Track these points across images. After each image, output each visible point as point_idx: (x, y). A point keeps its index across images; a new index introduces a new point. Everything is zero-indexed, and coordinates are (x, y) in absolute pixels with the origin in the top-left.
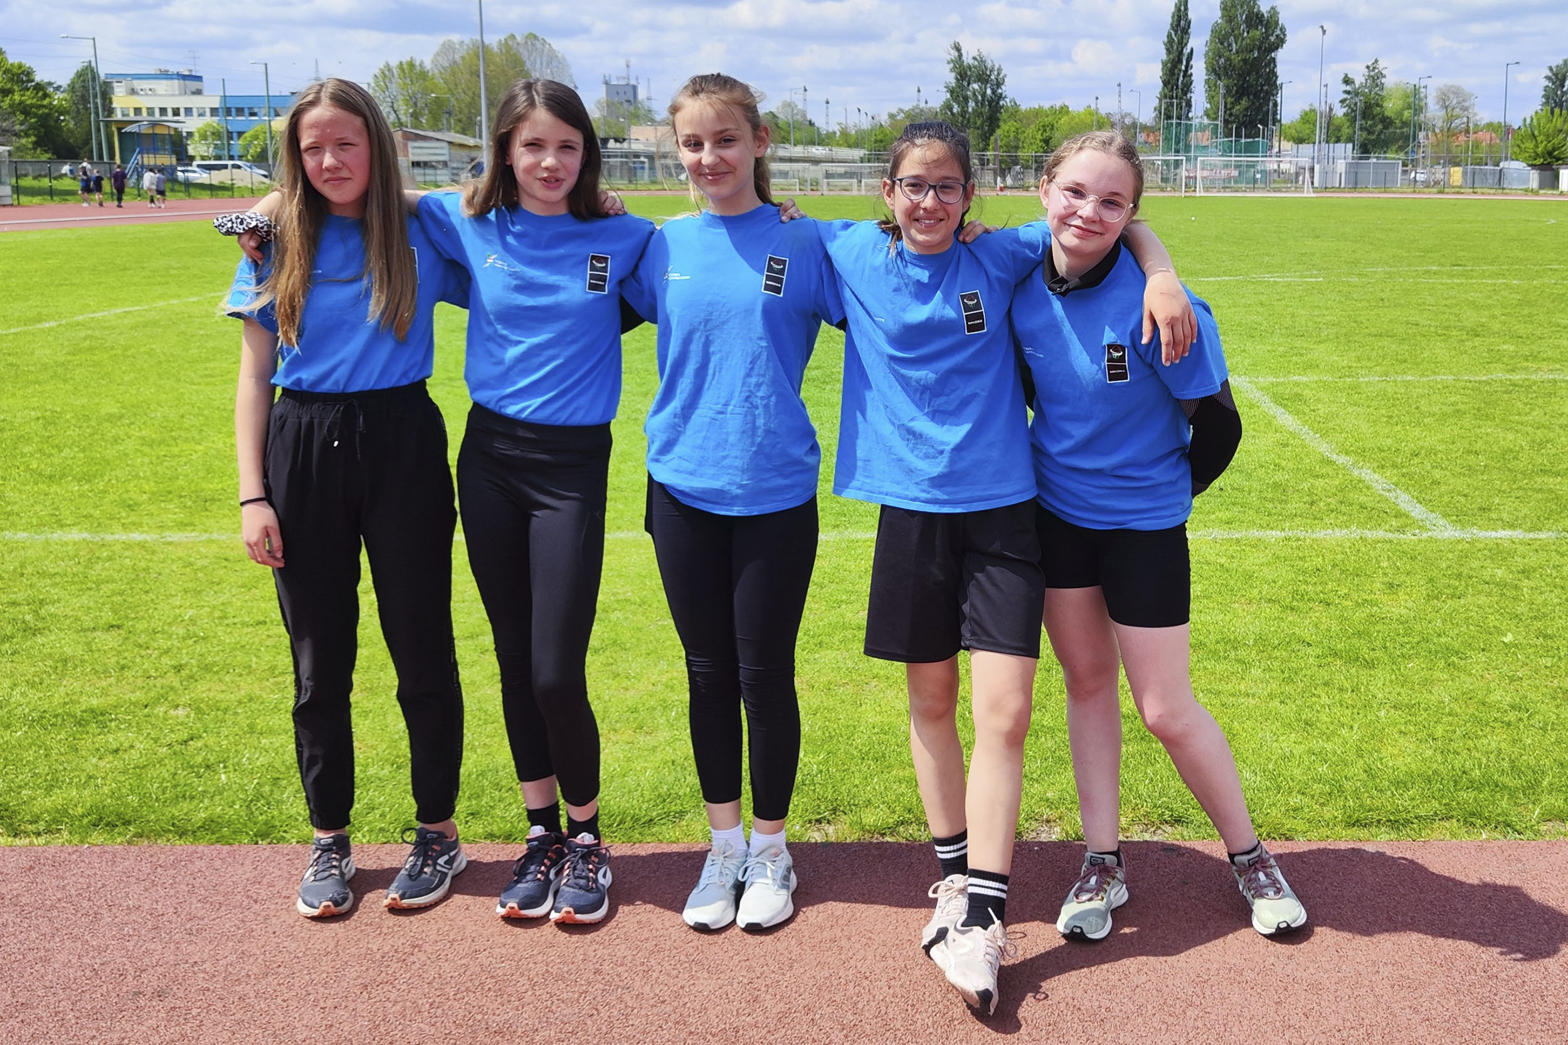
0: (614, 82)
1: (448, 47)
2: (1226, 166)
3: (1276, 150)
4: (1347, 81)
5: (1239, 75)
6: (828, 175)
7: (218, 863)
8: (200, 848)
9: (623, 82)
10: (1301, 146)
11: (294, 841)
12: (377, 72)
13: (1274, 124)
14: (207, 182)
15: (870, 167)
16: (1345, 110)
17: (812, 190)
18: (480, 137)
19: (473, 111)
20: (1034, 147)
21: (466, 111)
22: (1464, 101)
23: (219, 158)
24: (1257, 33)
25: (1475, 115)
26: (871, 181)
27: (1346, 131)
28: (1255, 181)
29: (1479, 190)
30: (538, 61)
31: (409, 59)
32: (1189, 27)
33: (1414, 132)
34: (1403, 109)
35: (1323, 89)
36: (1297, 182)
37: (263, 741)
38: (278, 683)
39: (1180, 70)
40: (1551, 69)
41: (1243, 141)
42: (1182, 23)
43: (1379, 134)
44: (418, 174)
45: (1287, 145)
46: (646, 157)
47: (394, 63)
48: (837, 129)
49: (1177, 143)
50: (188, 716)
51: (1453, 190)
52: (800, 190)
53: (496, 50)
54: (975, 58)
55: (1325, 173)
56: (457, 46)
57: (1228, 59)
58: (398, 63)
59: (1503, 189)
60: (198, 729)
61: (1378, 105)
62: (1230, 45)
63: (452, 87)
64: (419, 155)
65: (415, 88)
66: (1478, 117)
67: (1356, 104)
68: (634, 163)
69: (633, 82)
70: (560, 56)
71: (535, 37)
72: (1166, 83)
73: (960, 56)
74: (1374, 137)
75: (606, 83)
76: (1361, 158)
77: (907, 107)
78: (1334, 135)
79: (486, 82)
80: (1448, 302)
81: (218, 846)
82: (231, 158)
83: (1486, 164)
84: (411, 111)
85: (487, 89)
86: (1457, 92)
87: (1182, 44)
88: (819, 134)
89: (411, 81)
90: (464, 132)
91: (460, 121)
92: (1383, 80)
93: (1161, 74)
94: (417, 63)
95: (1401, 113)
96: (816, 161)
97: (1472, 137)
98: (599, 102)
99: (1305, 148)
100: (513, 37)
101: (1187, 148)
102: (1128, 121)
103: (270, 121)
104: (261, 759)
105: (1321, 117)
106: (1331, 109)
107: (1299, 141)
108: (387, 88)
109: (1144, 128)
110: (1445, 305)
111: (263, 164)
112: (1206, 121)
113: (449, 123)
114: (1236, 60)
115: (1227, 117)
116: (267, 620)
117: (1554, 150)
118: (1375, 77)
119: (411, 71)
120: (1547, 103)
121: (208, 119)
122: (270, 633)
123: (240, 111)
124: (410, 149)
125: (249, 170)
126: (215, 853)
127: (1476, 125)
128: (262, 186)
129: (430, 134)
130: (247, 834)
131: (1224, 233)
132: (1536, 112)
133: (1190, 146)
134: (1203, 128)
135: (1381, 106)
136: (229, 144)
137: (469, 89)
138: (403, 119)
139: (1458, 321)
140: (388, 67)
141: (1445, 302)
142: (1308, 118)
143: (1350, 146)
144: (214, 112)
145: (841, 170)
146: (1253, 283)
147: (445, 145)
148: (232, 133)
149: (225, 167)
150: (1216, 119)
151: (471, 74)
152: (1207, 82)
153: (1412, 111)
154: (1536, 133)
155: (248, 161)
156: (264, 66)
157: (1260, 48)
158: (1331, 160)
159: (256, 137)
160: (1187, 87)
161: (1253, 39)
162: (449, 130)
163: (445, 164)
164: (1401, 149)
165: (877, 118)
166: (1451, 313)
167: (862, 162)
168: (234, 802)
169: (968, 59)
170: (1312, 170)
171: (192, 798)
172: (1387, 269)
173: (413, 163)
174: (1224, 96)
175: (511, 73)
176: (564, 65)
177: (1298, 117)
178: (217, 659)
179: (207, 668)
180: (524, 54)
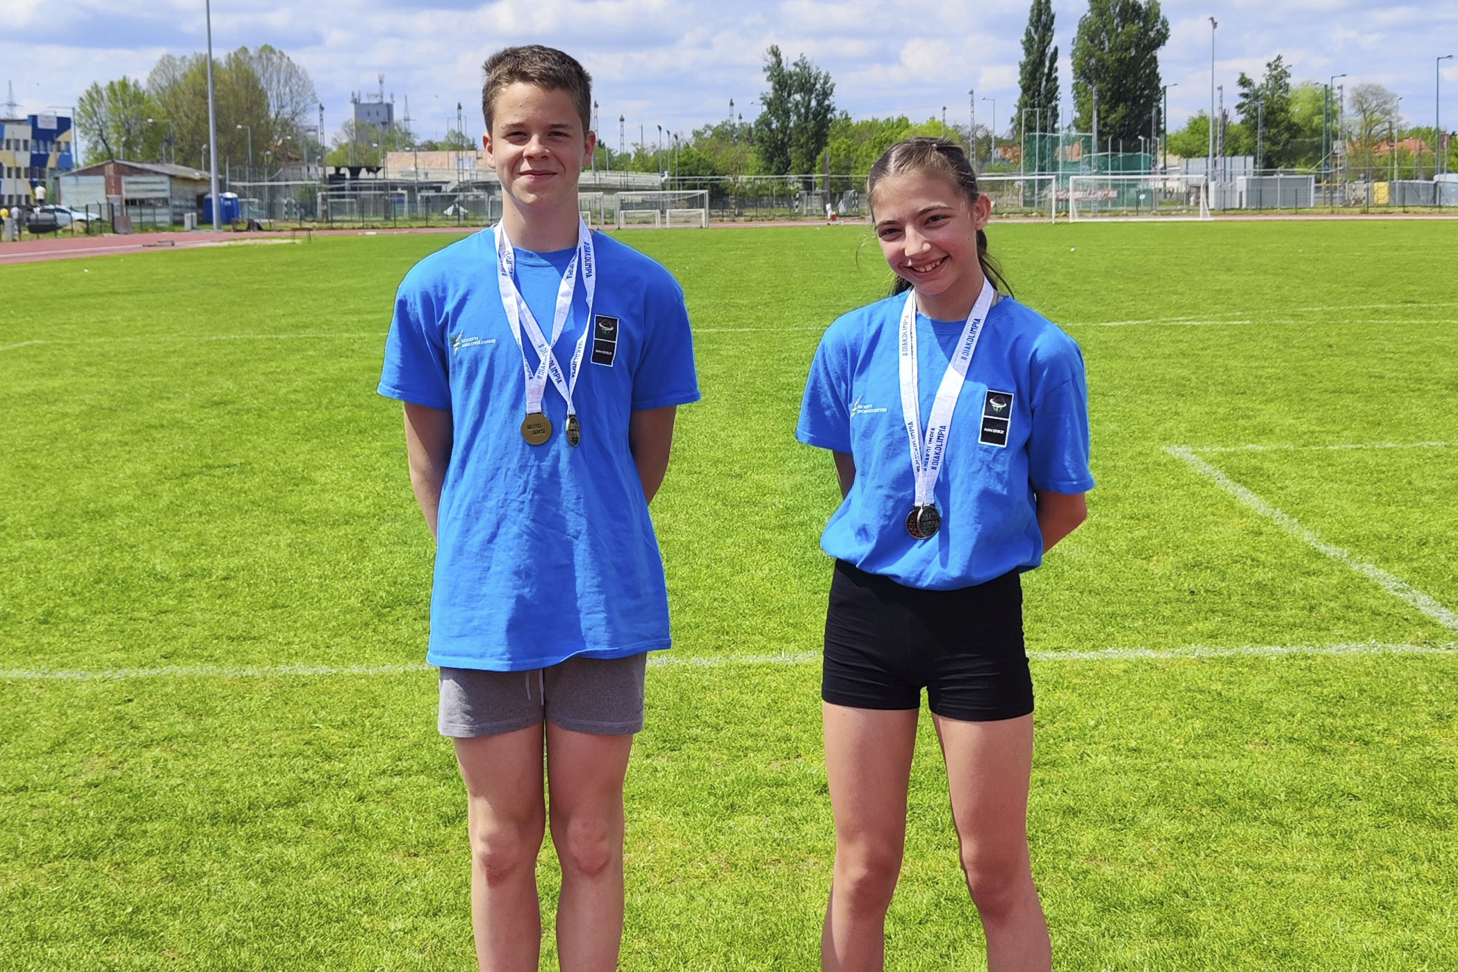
0: (364, 101)
1: (167, 62)
2: (1101, 186)
3: (1161, 165)
4: (1244, 82)
5: (1115, 78)
6: (625, 206)
9: (376, 101)
10: (1191, 160)
12: (83, 94)
13: (1158, 135)
15: (674, 195)
16: (1242, 117)
17: (606, 223)
18: (208, 169)
19: (197, 138)
21: (189, 138)
22: (1385, 103)
24: (1135, 27)
25: (1399, 119)
26: (674, 211)
27: (1245, 141)
28: (1138, 203)
29: (1410, 209)
30: (275, 79)
31: (121, 79)
32: (1052, 23)
33: (1328, 142)
34: (1313, 114)
35: (1216, 91)
36: (1188, 202)
39: (1043, 73)
41: (1121, 155)
42: (1044, 18)
43: (1285, 145)
44: (136, 215)
45: (1173, 160)
46: (403, 188)
47: (103, 84)
48: (631, 150)
49: (1042, 159)
51: (1379, 210)
53: (224, 65)
54: (796, 64)
55: (1222, 192)
56: (178, 63)
57: (1099, 60)
58: (108, 83)
59: (1440, 207)
61: (1282, 110)
62: (1102, 43)
63: (172, 110)
64: (135, 191)
65: (128, 112)
66: (1403, 122)
67: (1256, 109)
68: (392, 195)
69: (387, 100)
70: (300, 71)
71: (272, 51)
72: (1025, 90)
73: (779, 62)
74: (1279, 148)
75: (355, 102)
76: (1265, 174)
77: (715, 123)
78: (1231, 146)
79: (215, 105)
83: (1417, 178)
84: (124, 139)
85: (216, 112)
86: (1377, 92)
87: (1044, 41)
88: (611, 157)
89: (124, 103)
90: (186, 163)
91: (181, 150)
92: (1288, 80)
93: (1019, 78)
94: (131, 83)
95: (1310, 120)
96: (610, 190)
97: (1397, 145)
98: (346, 125)
99: (1197, 163)
100: (245, 50)
101: (1054, 166)
102: (980, 134)
105: (1215, 126)
106: (1225, 116)
107: (1188, 154)
108: (95, 114)
109: (1000, 142)
112: (1074, 133)
113: (169, 153)
114: (1110, 60)
115: (1101, 128)
118: (1278, 76)
119: (123, 92)
124: (124, 186)
127: (1400, 132)
129: (148, 166)
133: (1057, 163)
134: (1070, 141)
135: (1287, 112)
137: (193, 112)
138: (114, 149)
140: (96, 88)
142: (1198, 126)
143: (1250, 159)
145: (639, 199)
147: (165, 179)
150: (1088, 130)
151: (195, 94)
152: (1075, 86)
153: (1323, 117)
157: (1137, 46)
158: (1228, 177)
160: (1052, 94)
161: (1129, 36)
162: (169, 161)
163: (165, 202)
164: (1312, 161)
165: (680, 137)
167: (664, 189)
169: (788, 67)
170: (1207, 187)
172: (1326, 308)
173: (127, 201)
174: (1098, 101)
175: (243, 93)
176: (305, 85)
177: (1185, 125)
180: (258, 70)
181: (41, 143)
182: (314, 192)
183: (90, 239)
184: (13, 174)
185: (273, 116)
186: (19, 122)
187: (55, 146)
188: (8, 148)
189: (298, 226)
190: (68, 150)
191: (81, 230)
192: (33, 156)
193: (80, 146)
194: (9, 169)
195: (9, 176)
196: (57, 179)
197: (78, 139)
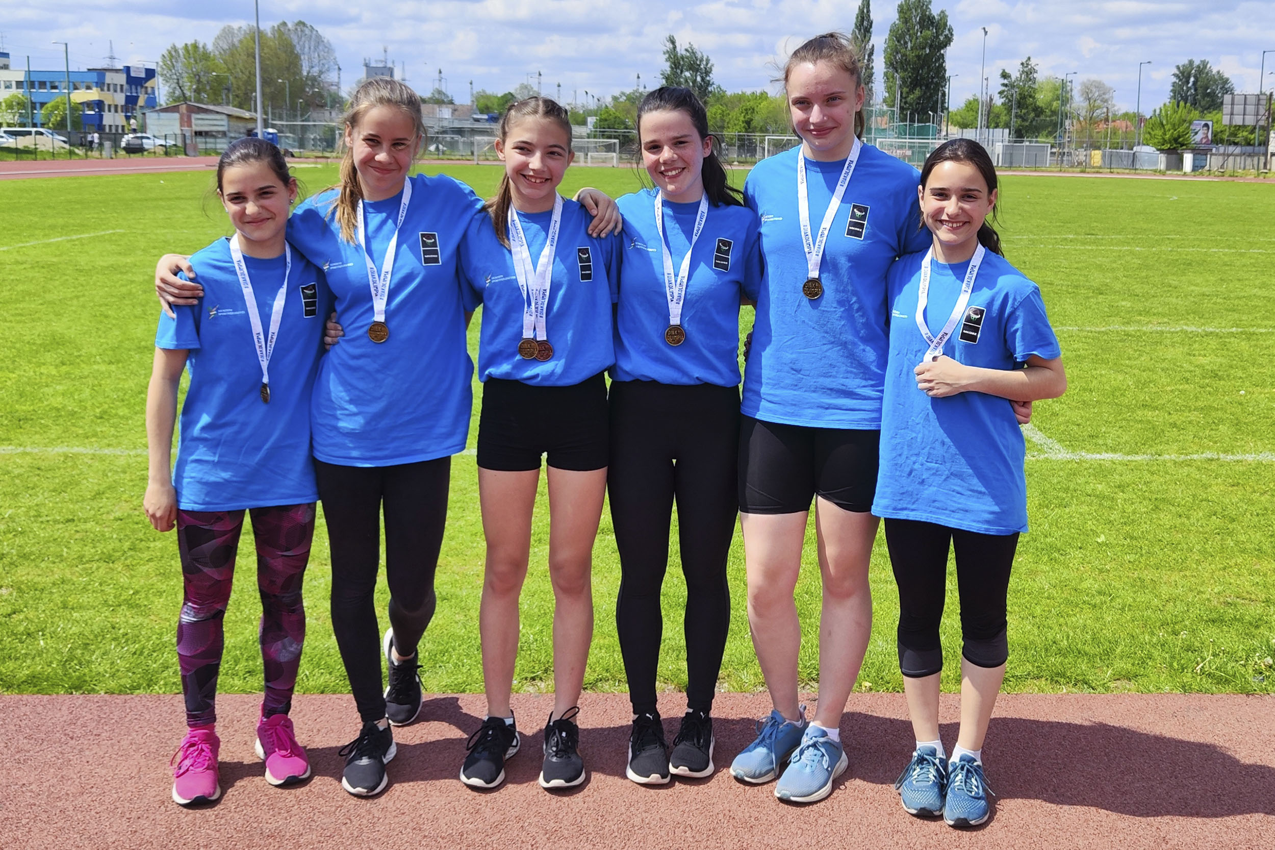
0: (373, 64)
1: (227, 32)
2: (901, 147)
3: (944, 133)
4: (1005, 75)
5: (913, 69)
7: (40, 709)
8: (25, 697)
9: (381, 65)
10: (965, 130)
11: (102, 693)
12: (165, 52)
13: (942, 112)
14: (13, 146)
15: (596, 143)
16: (1003, 100)
18: (256, 111)
19: (249, 88)
20: (738, 127)
21: (243, 88)
22: (1104, 94)
23: (24, 125)
24: (929, 33)
25: (1114, 106)
26: (595, 154)
27: (1004, 118)
29: (1115, 170)
30: (307, 46)
31: (193, 42)
32: (871, 27)
33: (1062, 120)
34: (1053, 100)
35: (985, 82)
37: (75, 615)
38: (85, 569)
40: (1178, 67)
41: (916, 125)
42: (865, 23)
43: (1031, 122)
44: (202, 143)
45: (952, 129)
47: (180, 45)
50: (11, 594)
51: (1093, 170)
53: (269, 35)
54: (686, 50)
56: (236, 31)
57: (904, 55)
58: (183, 45)
59: (1136, 169)
60: (19, 605)
61: (1030, 96)
62: (906, 43)
63: (231, 66)
64: (202, 125)
65: (199, 66)
66: (1116, 108)
67: (1012, 95)
69: (390, 65)
70: (325, 41)
71: (304, 24)
73: (675, 48)
74: (1027, 124)
75: (367, 65)
76: (1016, 142)
77: (628, 91)
78: (993, 121)
79: (261, 63)
80: (1080, 265)
81: (40, 696)
82: (35, 125)
83: (1122, 148)
84: (194, 87)
85: (261, 69)
86: (1099, 85)
87: (866, 40)
89: (195, 61)
90: (240, 106)
91: (237, 96)
92: (1035, 75)
94: (201, 46)
95: (1050, 104)
97: (1111, 125)
99: (969, 133)
100: (284, 24)
103: (69, 93)
104: (74, 628)
105: (982, 106)
106: (991, 99)
108: (174, 67)
110: (1077, 268)
111: (63, 132)
112: (885, 108)
113: (228, 97)
114: (911, 55)
115: (902, 104)
116: (76, 518)
117: (1179, 137)
118: (1028, 72)
119: (194, 52)
120: (1174, 97)
121: (14, 91)
122: (78, 529)
123: (42, 84)
124: (193, 121)
125: (50, 136)
126: (37, 701)
127: (1114, 115)
128: (62, 150)
129: (211, 107)
130: (63, 686)
132: (1165, 105)
133: (870, 129)
134: (882, 114)
135: (1034, 98)
136: (33, 114)
137: (246, 69)
138: (188, 94)
139: (1087, 281)
140: (174, 48)
141: (1076, 265)
142: (971, 106)
143: (1007, 131)
144: (19, 84)
147: (224, 117)
148: (35, 103)
149: (29, 133)
150: (893, 106)
151: (248, 55)
152: (886, 74)
153: (1059, 102)
154: (1164, 122)
155: (50, 128)
156: (64, 46)
157: (931, 46)
158: (990, 143)
159: (56, 108)
160: (869, 79)
161: (925, 39)
162: (228, 104)
163: (224, 134)
164: (1050, 134)
165: (602, 100)
166: (1080, 275)
167: (588, 138)
168: (51, 662)
169: (681, 50)
171: (17, 659)
172: (1031, 236)
173: (196, 133)
174: (901, 87)
175: (283, 56)
176: (329, 49)
177: (963, 105)
178: (34, 549)
179: (25, 557)
180: (295, 39)
181: (133, 87)
182: (334, 131)
183: (168, 159)
184: (113, 109)
185: (305, 73)
186: (117, 71)
187: (143, 90)
188: (109, 90)
189: (320, 154)
190: (154, 93)
191: (162, 153)
192: (127, 97)
193: (162, 90)
194: (109, 106)
195: (110, 111)
196: (144, 114)
197: (161, 86)
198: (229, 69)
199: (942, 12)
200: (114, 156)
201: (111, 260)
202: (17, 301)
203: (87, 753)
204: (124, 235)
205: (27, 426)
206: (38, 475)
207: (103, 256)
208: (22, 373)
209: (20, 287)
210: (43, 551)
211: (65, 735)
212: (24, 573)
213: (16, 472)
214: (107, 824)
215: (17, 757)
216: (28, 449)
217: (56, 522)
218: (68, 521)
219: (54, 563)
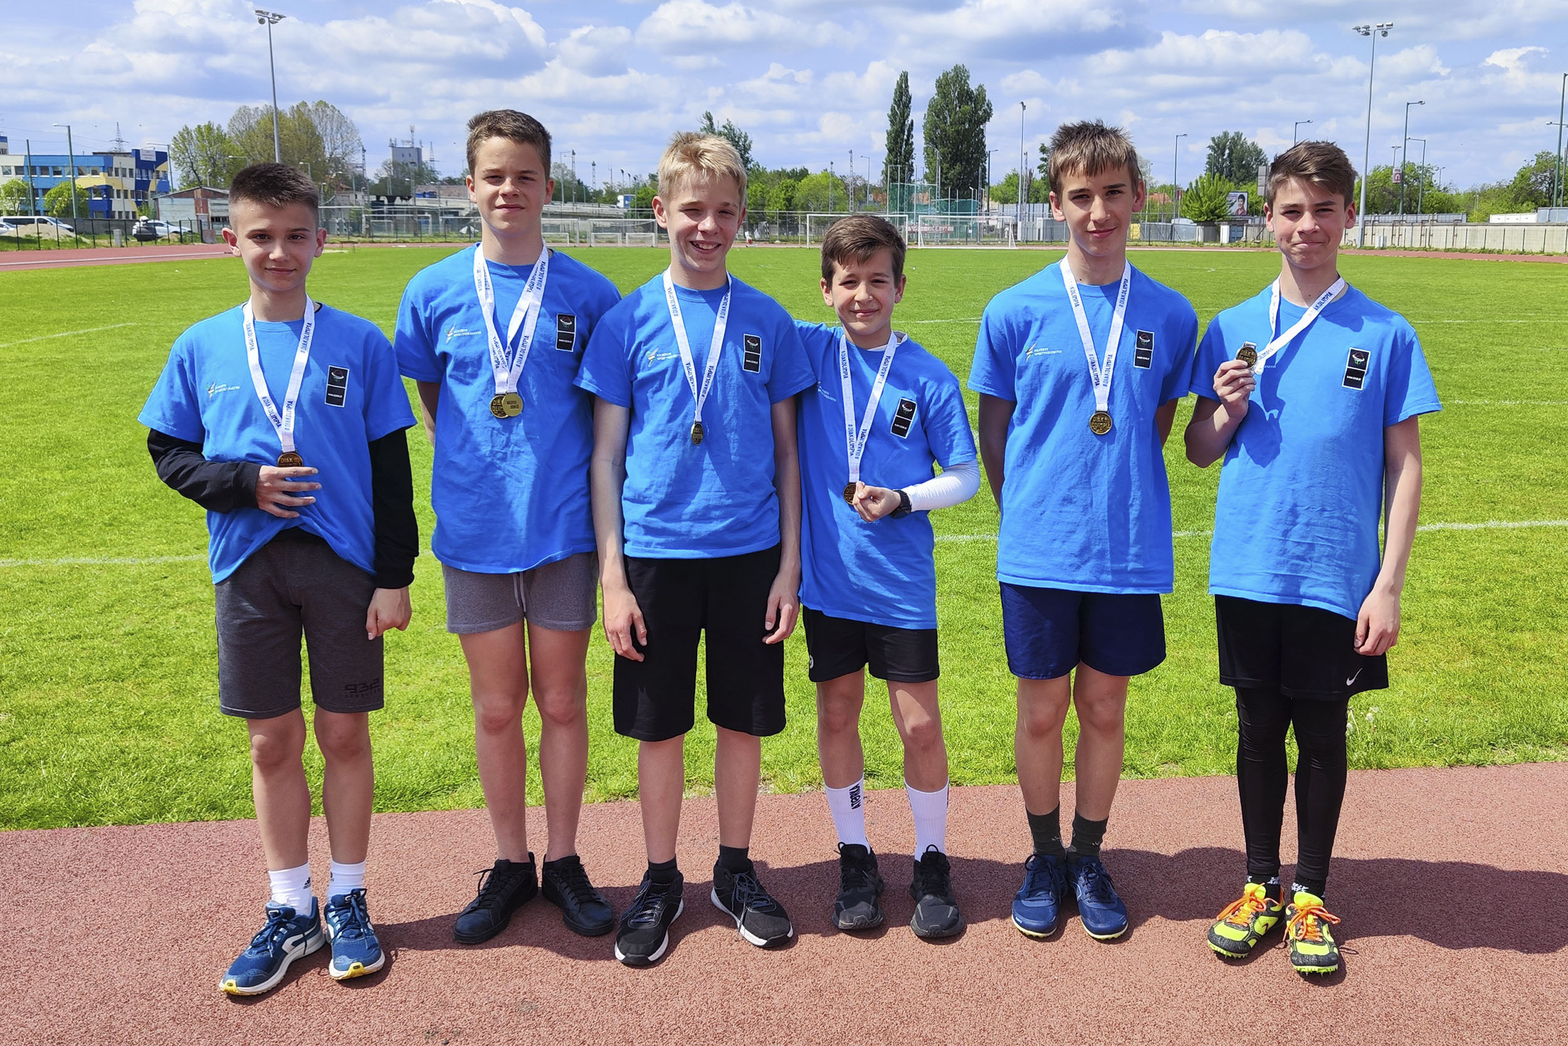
0: (399, 145)
1: (244, 113)
2: (943, 223)
3: (985, 209)
5: (953, 144)
6: (597, 229)
7: (41, 845)
8: (25, 832)
9: (408, 146)
10: (1005, 205)
11: (110, 823)
12: (176, 134)
13: (983, 187)
14: (14, 235)
15: (634, 223)
16: (1042, 175)
17: (582, 242)
20: (778, 205)
23: (26, 213)
24: (967, 108)
26: (633, 234)
28: (968, 235)
29: (1154, 243)
30: (329, 127)
31: (207, 123)
32: (910, 102)
35: (1025, 156)
36: (1003, 236)
37: (80, 740)
38: (92, 690)
39: (902, 139)
40: (1213, 139)
41: (957, 201)
42: (904, 98)
45: (994, 205)
46: (429, 213)
47: (192, 127)
48: (603, 187)
49: (902, 202)
50: (10, 720)
52: (571, 242)
53: (288, 115)
54: (724, 127)
55: (1025, 229)
56: (252, 112)
57: (943, 131)
58: (196, 126)
59: (1174, 242)
60: (19, 732)
62: (945, 118)
63: (249, 149)
65: (214, 149)
68: (419, 218)
69: (417, 145)
70: (348, 121)
71: (326, 105)
72: (890, 151)
73: (712, 124)
75: (392, 146)
78: (1033, 196)
79: (280, 145)
81: (41, 830)
82: (37, 213)
83: (1160, 221)
84: (209, 170)
85: (281, 151)
87: (904, 116)
88: (588, 193)
89: (209, 142)
93: (886, 142)
94: (215, 127)
96: (584, 216)
98: (385, 163)
99: (1010, 208)
100: (304, 104)
101: (910, 207)
102: (859, 183)
103: (74, 179)
104: (78, 755)
105: (1022, 181)
106: (1031, 174)
107: (1005, 201)
108: (186, 149)
109: (873, 188)
111: (69, 219)
112: (926, 184)
114: (951, 131)
115: (943, 180)
116: (82, 635)
117: (1216, 209)
119: (208, 134)
120: (1210, 169)
121: (13, 176)
122: (84, 646)
123: (44, 170)
124: (210, 206)
125: (55, 224)
126: (38, 836)
128: (68, 239)
130: (67, 818)
131: (939, 281)
132: (1201, 177)
133: (913, 205)
134: (923, 190)
136: (34, 201)
138: (203, 177)
140: (186, 130)
142: (1012, 180)
144: (19, 170)
145: (608, 224)
146: (961, 325)
148: (37, 189)
149: (32, 221)
150: (934, 182)
151: (266, 137)
152: (926, 150)
154: (1201, 195)
155: (54, 216)
156: (67, 129)
157: (970, 121)
158: (1031, 218)
159: (61, 194)
160: (909, 154)
161: (964, 114)
165: (639, 178)
167: (626, 218)
168: (54, 793)
169: (719, 128)
170: (1015, 226)
171: (16, 791)
173: (213, 219)
174: (941, 163)
175: (304, 137)
176: (352, 129)
177: (1003, 180)
178: (35, 670)
179: (26, 678)
180: (316, 120)
181: (144, 171)
182: (361, 215)
183: (183, 246)
184: (122, 195)
185: (328, 155)
186: (125, 154)
187: (154, 174)
188: (117, 175)
189: (346, 239)
190: (166, 178)
191: (176, 240)
192: (137, 181)
193: (175, 175)
194: (118, 191)
195: (119, 197)
196: (156, 199)
197: (173, 169)
198: (246, 151)
199: (980, 86)
200: (124, 244)
201: (121, 356)
202: (19, 402)
203: (93, 890)
204: (137, 327)
205: (29, 536)
206: (41, 589)
207: (113, 352)
208: (23, 479)
209: (21, 387)
210: (45, 672)
211: (69, 872)
212: (23, 697)
213: (17, 586)
214: (115, 967)
215: (15, 899)
216: (30, 562)
217: (60, 639)
218: (74, 637)
219: (58, 684)
